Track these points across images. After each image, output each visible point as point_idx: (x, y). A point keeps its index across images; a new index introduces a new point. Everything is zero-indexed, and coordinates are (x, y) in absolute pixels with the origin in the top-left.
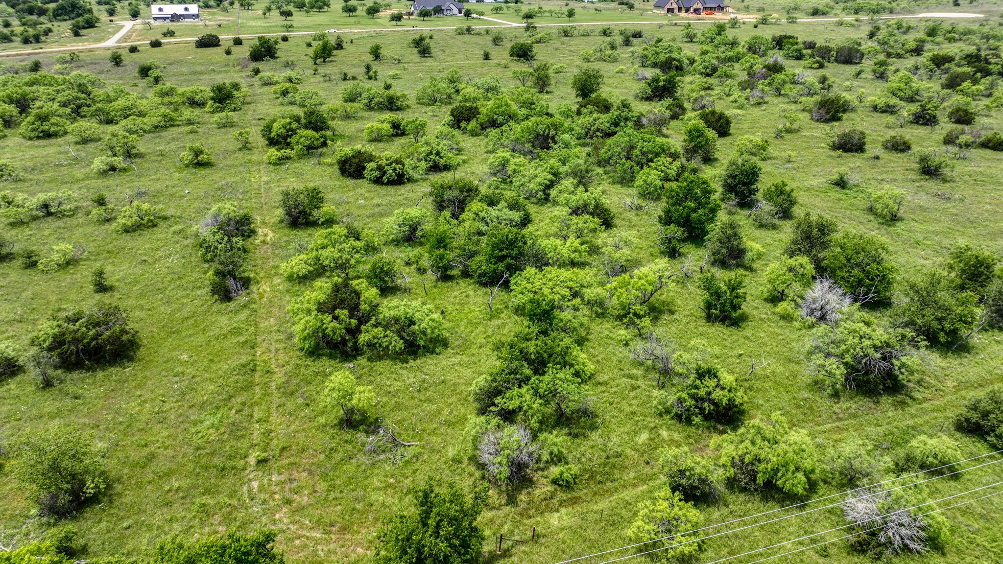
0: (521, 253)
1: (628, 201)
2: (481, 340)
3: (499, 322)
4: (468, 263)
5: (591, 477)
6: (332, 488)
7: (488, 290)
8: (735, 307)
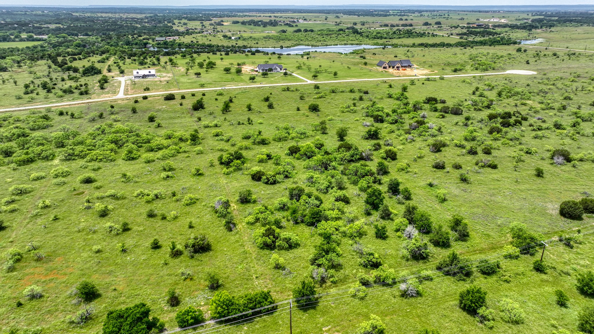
0: (320, 216)
1: (355, 192)
2: (309, 244)
3: (314, 238)
4: (304, 219)
5: (341, 281)
6: (276, 283)
7: (311, 227)
8: (384, 234)
